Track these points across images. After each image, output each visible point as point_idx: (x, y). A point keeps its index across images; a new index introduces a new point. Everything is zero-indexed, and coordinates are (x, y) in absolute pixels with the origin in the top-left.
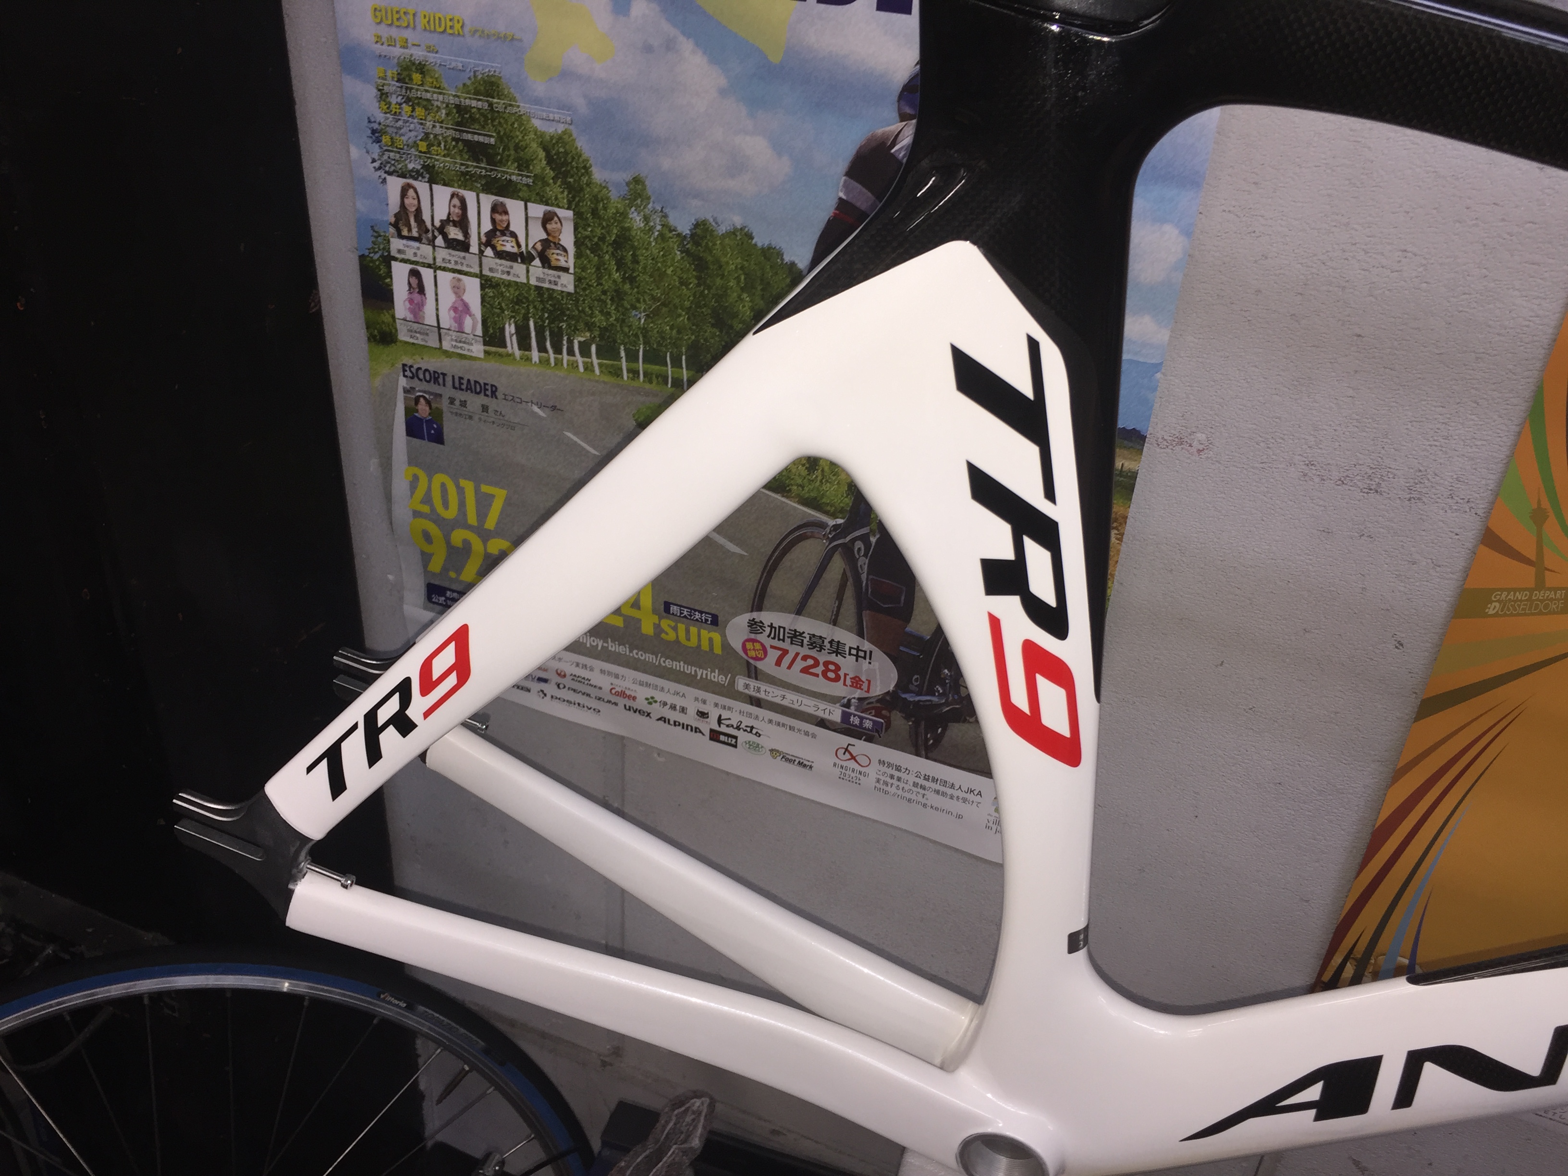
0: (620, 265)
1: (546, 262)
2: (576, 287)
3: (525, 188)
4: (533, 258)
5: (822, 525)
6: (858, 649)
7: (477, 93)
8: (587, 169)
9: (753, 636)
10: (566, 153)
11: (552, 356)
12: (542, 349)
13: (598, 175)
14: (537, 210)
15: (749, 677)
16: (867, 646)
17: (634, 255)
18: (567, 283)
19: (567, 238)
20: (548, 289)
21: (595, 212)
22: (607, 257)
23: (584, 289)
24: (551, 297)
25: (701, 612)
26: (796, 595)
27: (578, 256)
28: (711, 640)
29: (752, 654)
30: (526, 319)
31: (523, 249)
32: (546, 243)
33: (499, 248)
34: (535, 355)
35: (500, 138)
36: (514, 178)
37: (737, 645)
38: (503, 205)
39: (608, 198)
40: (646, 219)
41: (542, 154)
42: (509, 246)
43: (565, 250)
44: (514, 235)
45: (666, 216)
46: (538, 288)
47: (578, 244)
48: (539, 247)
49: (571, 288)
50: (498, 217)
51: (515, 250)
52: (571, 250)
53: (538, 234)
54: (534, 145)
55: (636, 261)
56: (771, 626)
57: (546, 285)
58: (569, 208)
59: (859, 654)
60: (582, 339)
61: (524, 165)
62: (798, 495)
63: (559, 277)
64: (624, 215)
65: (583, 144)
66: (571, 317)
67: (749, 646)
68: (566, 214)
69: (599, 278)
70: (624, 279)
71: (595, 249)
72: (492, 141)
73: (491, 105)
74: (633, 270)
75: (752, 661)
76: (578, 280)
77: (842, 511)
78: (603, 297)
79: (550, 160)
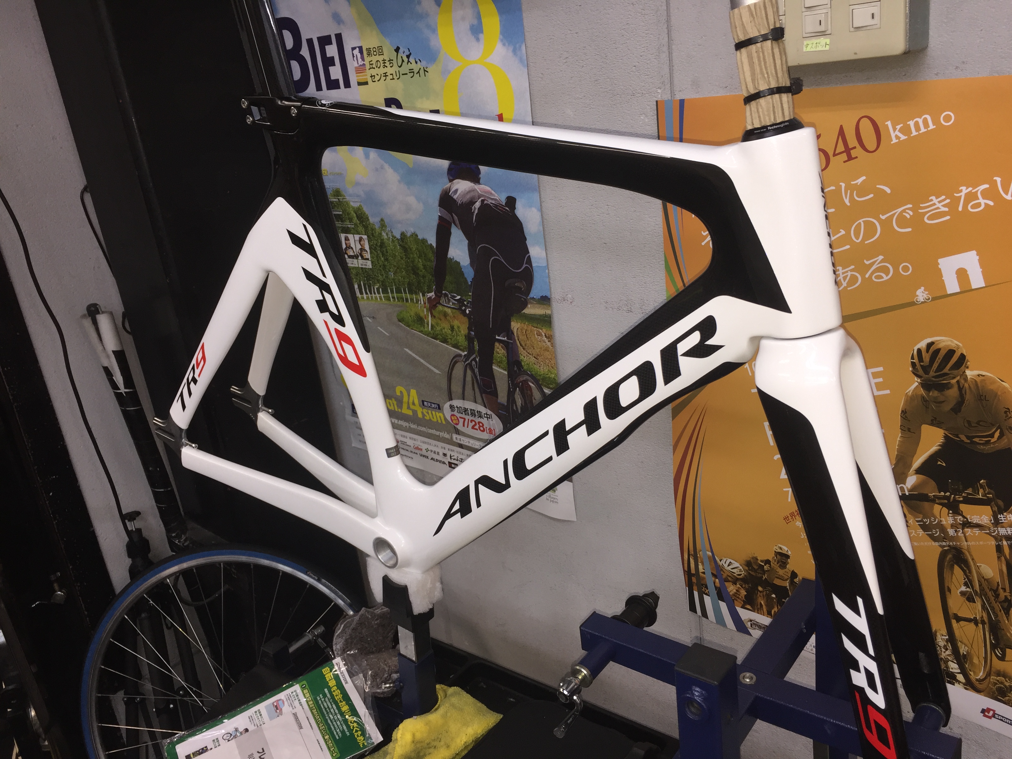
0: (383, 255)
1: (363, 258)
2: (372, 265)
3: (352, 229)
4: (358, 257)
5: (460, 356)
6: (487, 414)
7: (335, 196)
8: (368, 218)
9: (452, 413)
10: (361, 213)
11: (370, 295)
12: (367, 293)
13: (371, 220)
14: (357, 237)
15: (457, 434)
16: (489, 412)
17: (386, 250)
18: (369, 265)
19: (367, 247)
20: (365, 268)
21: (372, 234)
22: (379, 252)
23: (375, 266)
24: (366, 271)
25: (434, 404)
26: (460, 390)
27: (371, 253)
28: (440, 417)
29: (454, 422)
30: (360, 282)
31: (355, 253)
32: (361, 249)
33: (349, 254)
34: (365, 296)
35: (343, 212)
36: (349, 226)
37: (449, 418)
38: (347, 237)
39: (375, 229)
40: (387, 234)
41: (355, 215)
42: (351, 253)
43: (367, 252)
44: (352, 248)
45: (392, 232)
46: (362, 268)
47: (370, 248)
48: (360, 252)
49: (371, 267)
50: (347, 242)
51: (353, 254)
52: (368, 251)
53: (359, 247)
54: (352, 212)
55: (387, 252)
56: (457, 407)
57: (364, 267)
58: (365, 235)
59: (489, 417)
60: (377, 287)
61: (351, 220)
62: (451, 343)
63: (367, 263)
64: (381, 234)
65: (366, 209)
66: (373, 278)
67: (452, 417)
68: (365, 237)
69: (378, 261)
70: (385, 259)
71: (375, 249)
72: (341, 213)
73: (339, 199)
74: (387, 256)
75: (455, 426)
76: (372, 263)
77: (465, 348)
78: (380, 268)
79: (357, 217)
